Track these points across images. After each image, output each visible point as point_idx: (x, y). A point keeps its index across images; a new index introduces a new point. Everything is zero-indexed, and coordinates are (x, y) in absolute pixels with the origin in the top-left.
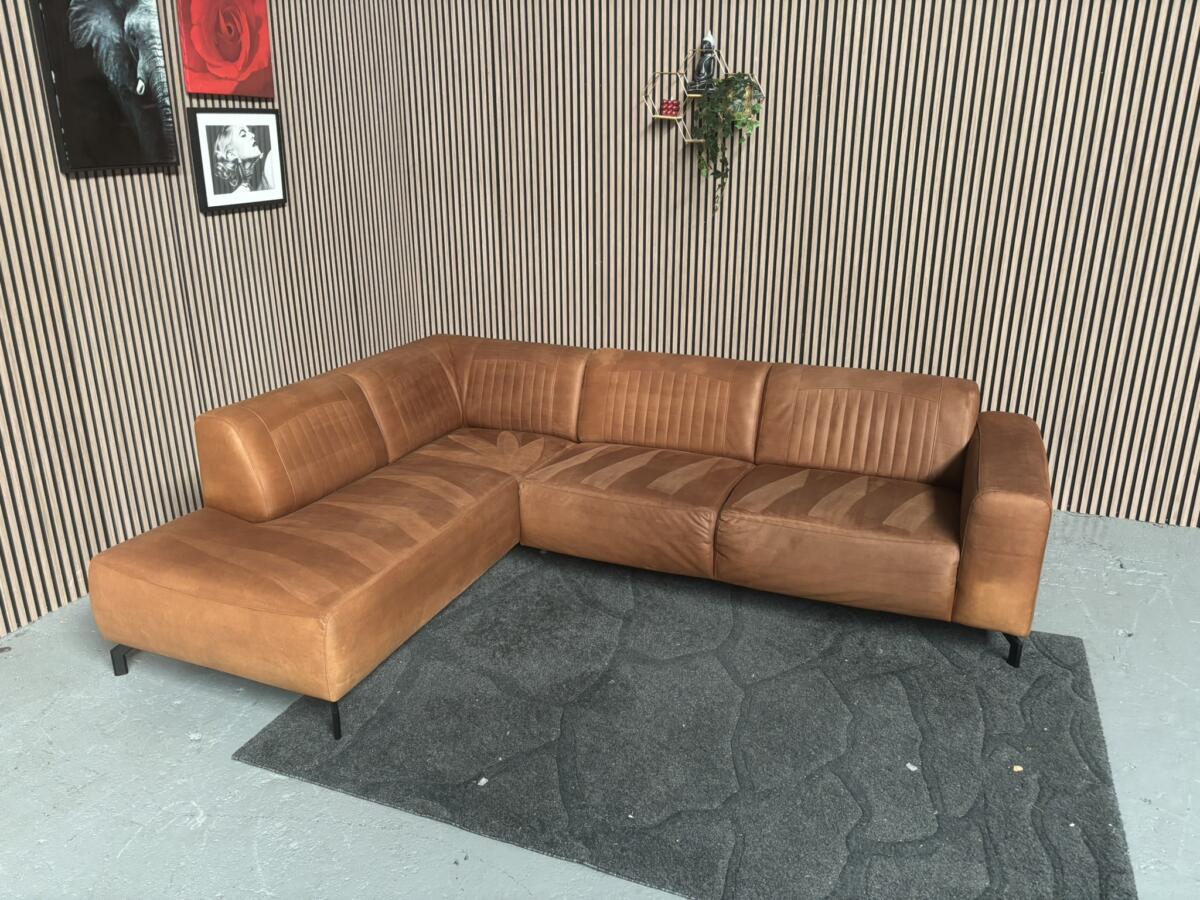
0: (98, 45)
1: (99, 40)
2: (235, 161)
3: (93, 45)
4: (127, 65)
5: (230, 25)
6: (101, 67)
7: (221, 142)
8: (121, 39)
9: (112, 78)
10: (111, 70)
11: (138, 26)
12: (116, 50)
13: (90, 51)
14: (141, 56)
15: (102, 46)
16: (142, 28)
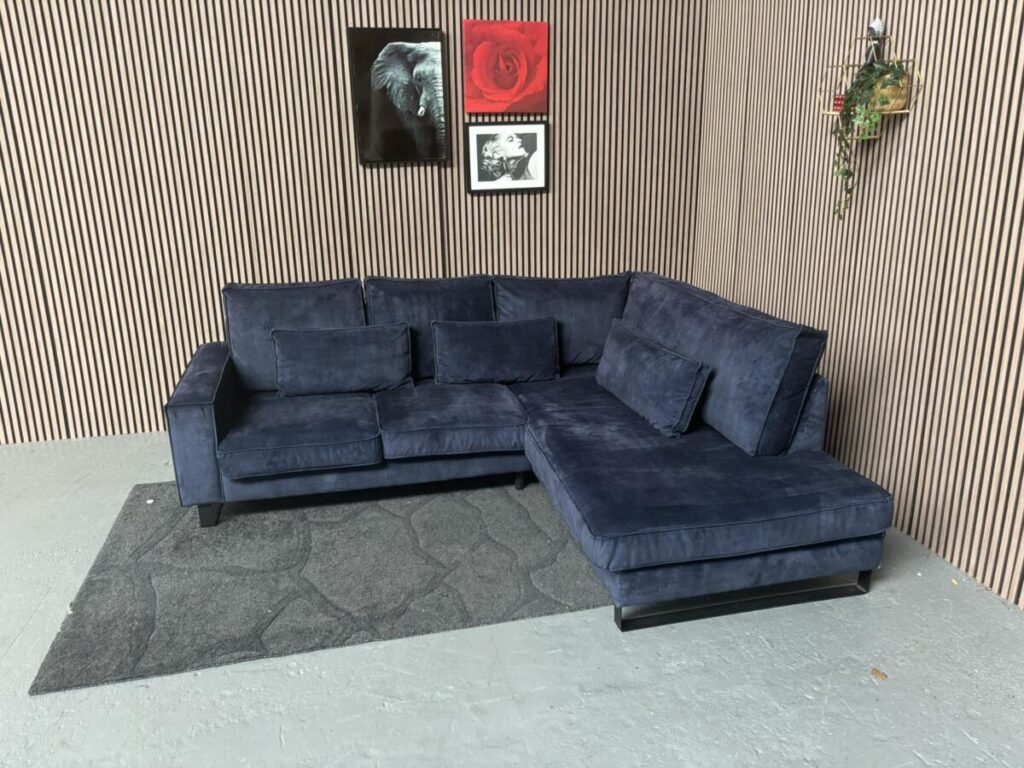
0: (391, 87)
1: (392, 84)
2: (501, 159)
3: (388, 87)
4: (412, 98)
5: (509, 64)
6: (392, 100)
7: (489, 146)
8: (410, 82)
9: (399, 106)
10: (400, 101)
11: (424, 73)
12: (404, 89)
13: (384, 90)
14: (424, 92)
15: (395, 88)
16: (427, 73)
